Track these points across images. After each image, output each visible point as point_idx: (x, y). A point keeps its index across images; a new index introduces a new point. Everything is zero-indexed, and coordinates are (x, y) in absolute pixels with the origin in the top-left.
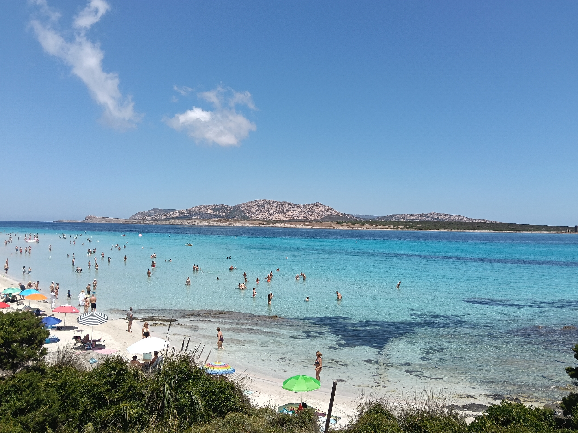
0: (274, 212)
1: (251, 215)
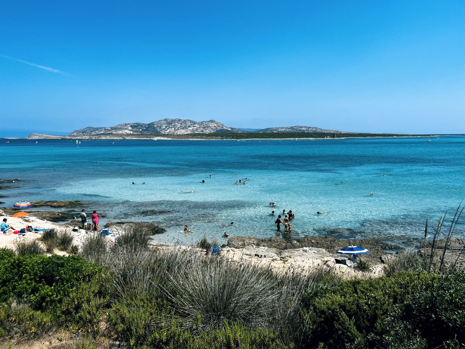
0: (179, 128)
1: (162, 130)
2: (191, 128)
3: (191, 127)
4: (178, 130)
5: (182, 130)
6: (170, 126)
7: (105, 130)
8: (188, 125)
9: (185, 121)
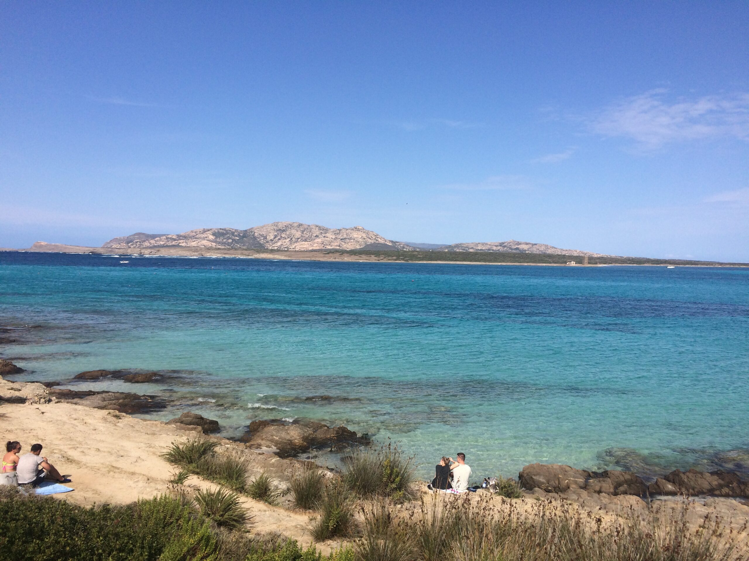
0: (298, 239)
1: (268, 242)
2: (319, 240)
6: (283, 236)
8: (315, 235)
9: (309, 228)
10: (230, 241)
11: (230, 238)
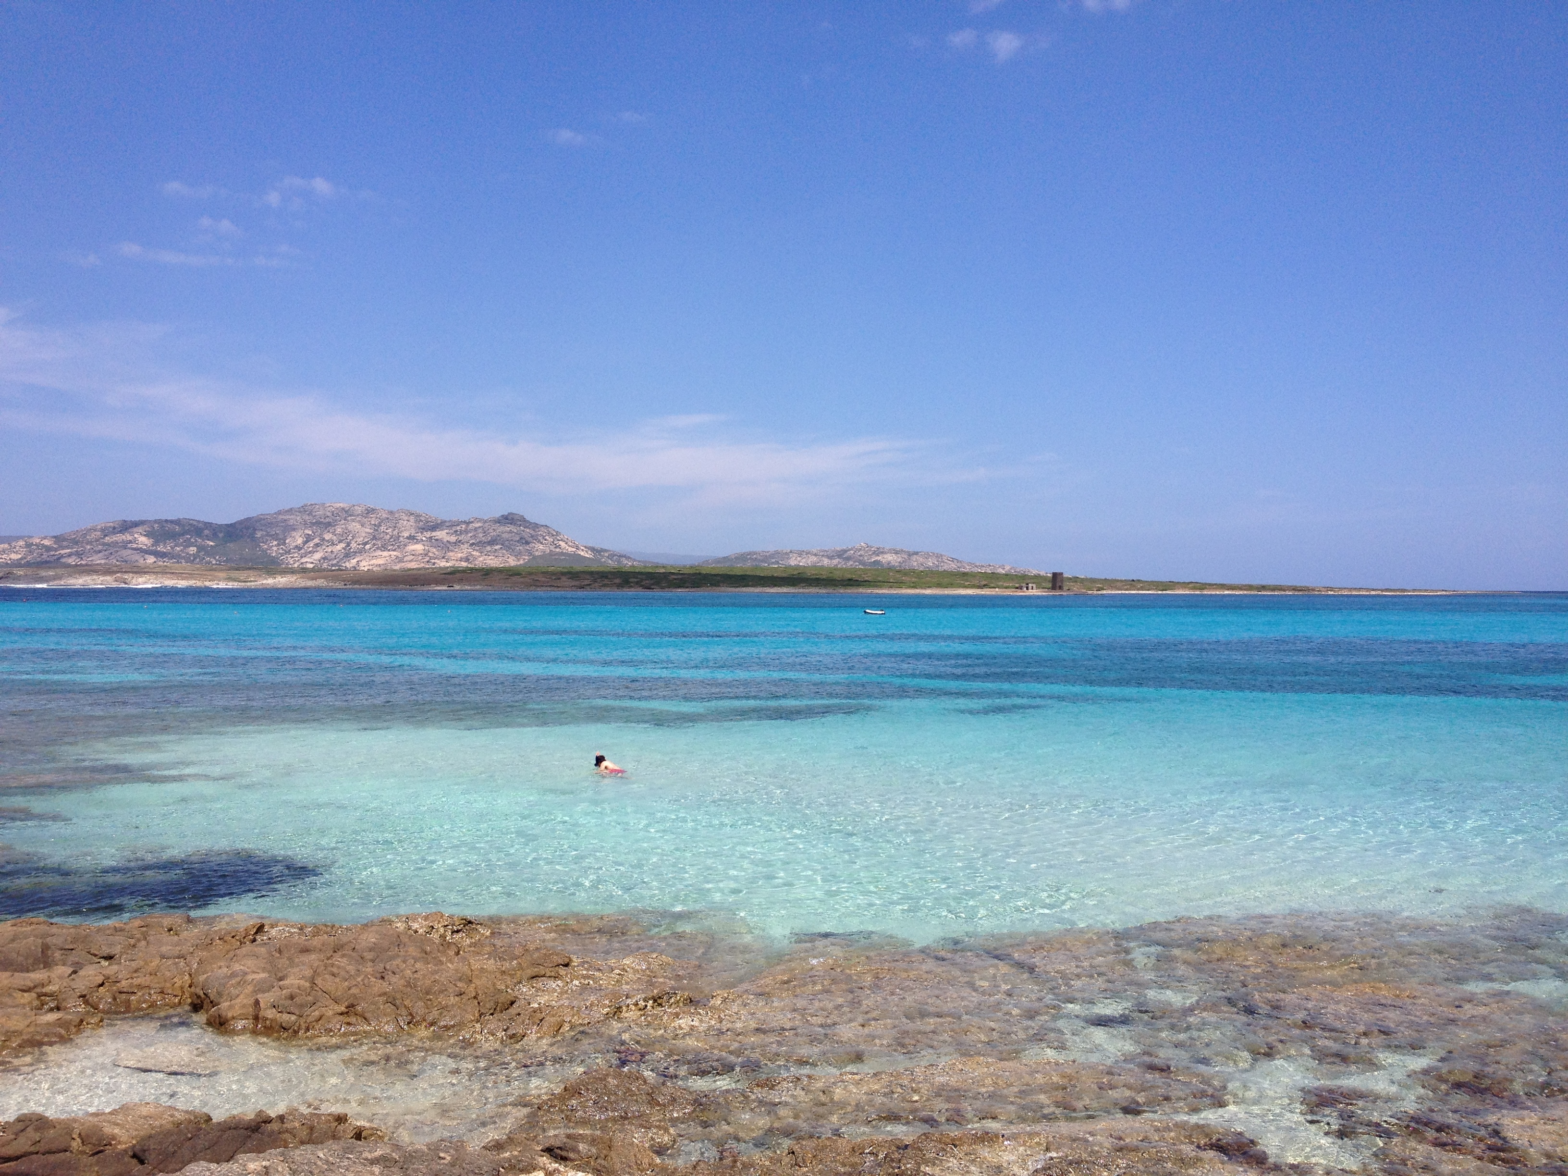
0: (366, 544)
1: (289, 552)
2: (419, 547)
3: (418, 542)
4: (360, 552)
5: (379, 553)
6: (327, 536)
7: (28, 545)
8: (406, 534)
9: (392, 518)
10: (193, 550)
11: (192, 545)
